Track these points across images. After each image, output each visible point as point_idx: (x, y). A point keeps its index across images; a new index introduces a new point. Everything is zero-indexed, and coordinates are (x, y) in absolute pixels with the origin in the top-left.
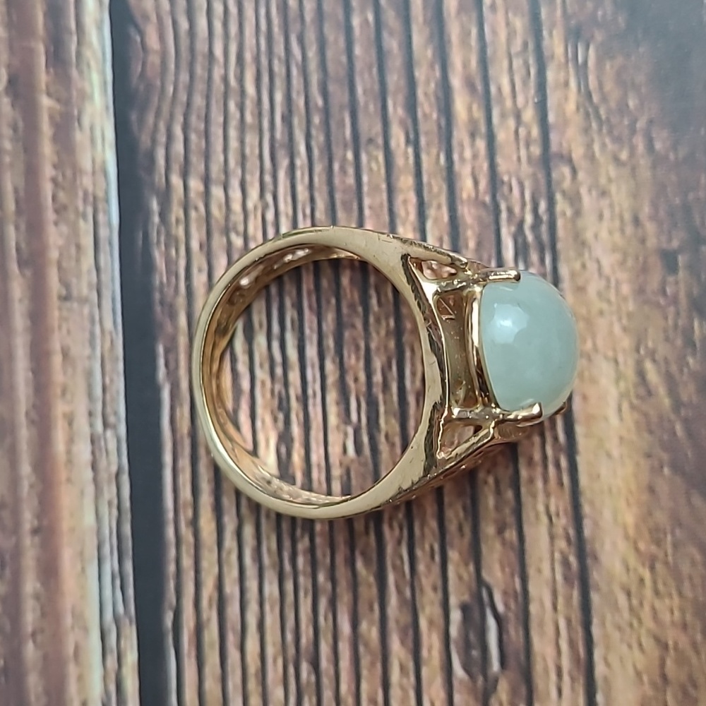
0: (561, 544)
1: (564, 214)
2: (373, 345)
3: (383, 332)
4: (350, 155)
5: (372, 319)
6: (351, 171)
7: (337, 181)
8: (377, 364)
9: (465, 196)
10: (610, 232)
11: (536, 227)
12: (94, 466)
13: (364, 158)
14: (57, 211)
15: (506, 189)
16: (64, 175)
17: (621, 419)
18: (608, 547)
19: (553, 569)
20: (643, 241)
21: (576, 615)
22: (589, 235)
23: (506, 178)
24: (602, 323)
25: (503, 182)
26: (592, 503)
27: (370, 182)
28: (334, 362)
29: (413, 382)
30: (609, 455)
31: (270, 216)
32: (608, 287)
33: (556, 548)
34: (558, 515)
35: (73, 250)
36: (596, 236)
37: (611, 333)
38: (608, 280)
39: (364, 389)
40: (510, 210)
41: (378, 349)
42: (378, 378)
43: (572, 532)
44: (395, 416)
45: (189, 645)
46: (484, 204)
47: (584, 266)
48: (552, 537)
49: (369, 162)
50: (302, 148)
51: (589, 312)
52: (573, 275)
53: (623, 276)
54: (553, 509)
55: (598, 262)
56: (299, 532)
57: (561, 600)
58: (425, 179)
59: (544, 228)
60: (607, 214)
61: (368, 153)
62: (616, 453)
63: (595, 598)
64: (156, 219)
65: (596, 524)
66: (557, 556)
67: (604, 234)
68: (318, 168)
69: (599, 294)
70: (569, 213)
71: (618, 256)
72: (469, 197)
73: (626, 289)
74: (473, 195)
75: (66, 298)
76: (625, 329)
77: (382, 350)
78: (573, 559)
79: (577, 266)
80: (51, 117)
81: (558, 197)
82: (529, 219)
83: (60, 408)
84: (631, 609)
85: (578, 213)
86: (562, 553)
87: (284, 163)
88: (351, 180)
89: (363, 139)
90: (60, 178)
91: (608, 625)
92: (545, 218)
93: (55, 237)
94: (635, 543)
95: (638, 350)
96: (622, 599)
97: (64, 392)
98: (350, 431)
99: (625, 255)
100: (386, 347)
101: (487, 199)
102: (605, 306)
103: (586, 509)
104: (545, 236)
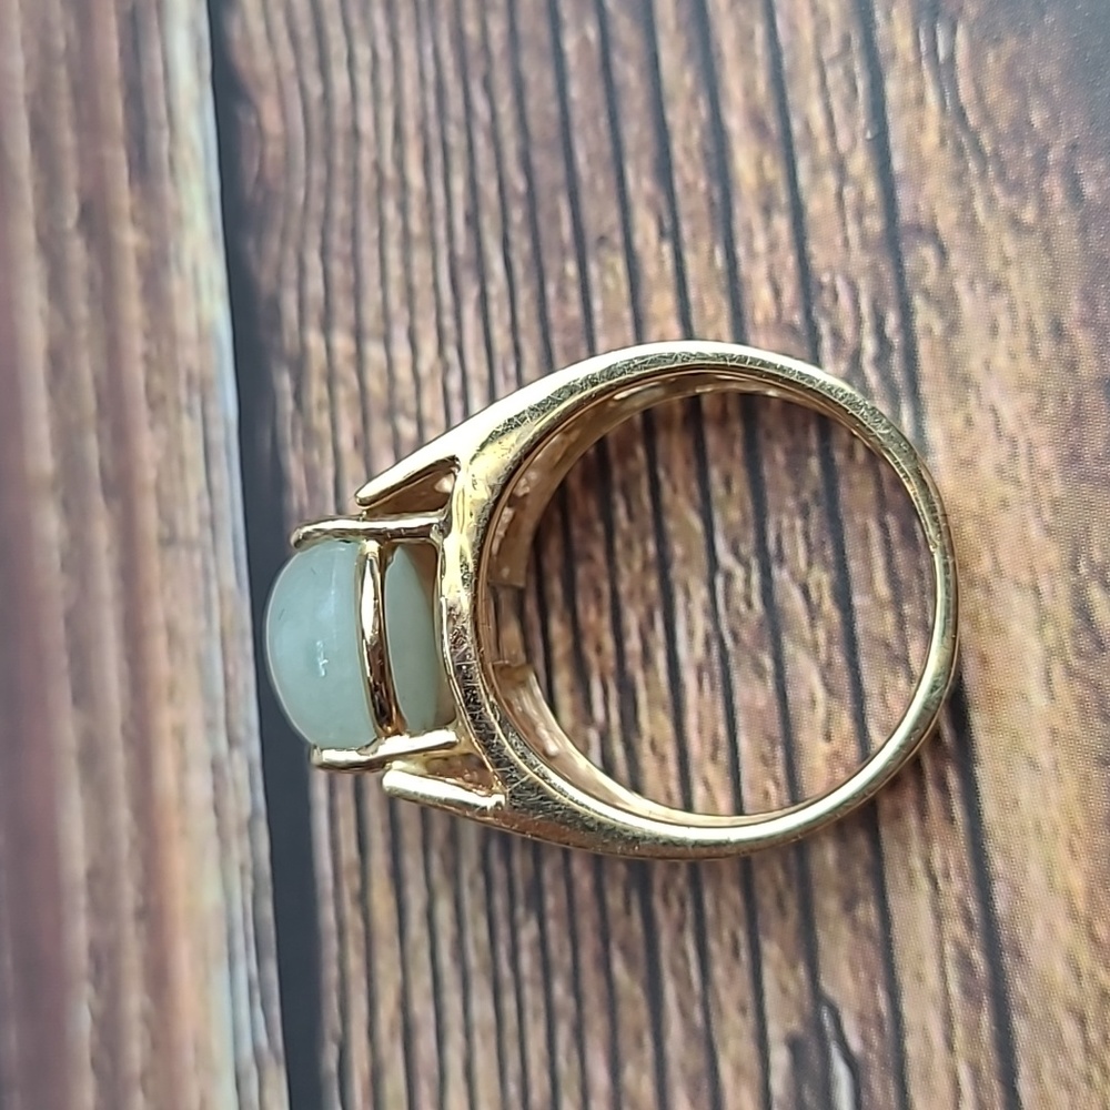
0: (956, 928)
1: (930, 331)
2: (623, 588)
3: (637, 565)
4: (571, 269)
5: (619, 544)
6: (574, 294)
7: (553, 313)
8: (632, 620)
9: (759, 317)
10: (1013, 356)
11: (881, 359)
12: (218, 809)
13: (594, 270)
14: (152, 406)
15: (826, 297)
16: (159, 348)
17: (1052, 698)
18: (1039, 933)
19: (943, 975)
20: (1072, 366)
21: (988, 1060)
22: (974, 365)
23: (826, 279)
24: (1006, 523)
25: (821, 287)
26: (1006, 853)
27: (604, 310)
28: (562, 620)
29: (691, 647)
30: (1033, 764)
31: (454, 383)
32: (1014, 456)
33: (947, 936)
34: (947, 876)
35: (175, 465)
36: (987, 365)
37: (1024, 539)
38: (1013, 442)
39: (612, 663)
40: (836, 334)
41: (631, 594)
42: (633, 644)
43: (973, 906)
44: (664, 708)
45: (364, 1101)
46: (792, 329)
47: (969, 422)
48: (939, 917)
49: (602, 276)
50: (497, 265)
51: (982, 504)
52: (951, 439)
53: (1039, 433)
54: (937, 864)
55: (994, 411)
56: (520, 911)
57: (959, 1031)
58: (693, 294)
59: (896, 360)
60: (1004, 322)
61: (601, 263)
62: (1044, 759)
63: (1020, 1026)
64: (289, 405)
65: (1015, 890)
66: (949, 949)
67: (1001, 361)
68: (524, 295)
69: (1000, 470)
70: (938, 328)
71: (1030, 398)
72: (766, 318)
73: (1046, 457)
74: (773, 314)
75: (169, 541)
76: (1048, 530)
77: (638, 596)
78: (977, 956)
79: (958, 422)
80: (140, 260)
81: (918, 302)
82: (870, 346)
83: (166, 718)
84: (1088, 1049)
85: (953, 328)
86: (957, 944)
87: (471, 293)
88: (575, 311)
89: (591, 238)
90: (154, 353)
91: (1046, 1077)
92: (897, 341)
93: (148, 446)
94: (1090, 925)
95: (1075, 568)
96: (1070, 1030)
97: (171, 693)
98: (594, 736)
99: (1041, 394)
100: (644, 591)
101: (797, 318)
102: (1010, 491)
103: (998, 864)
104: (899, 376)
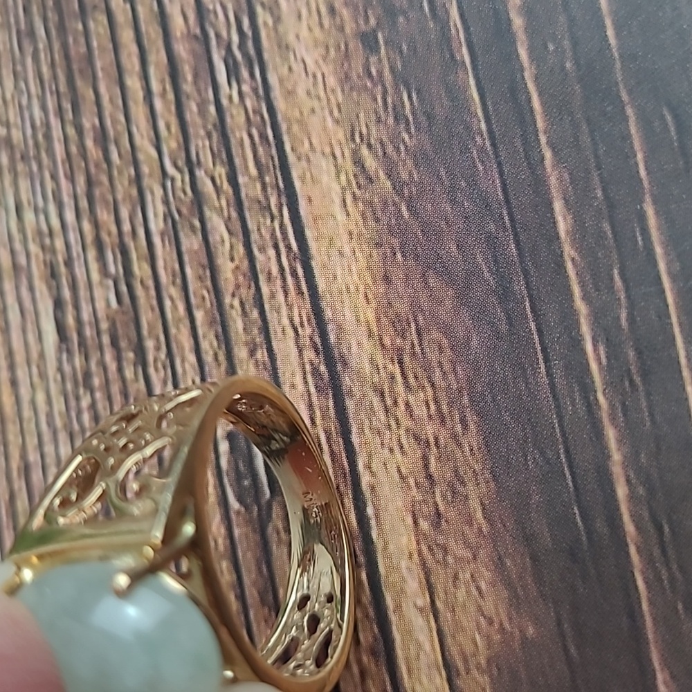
0: (309, 354)
1: (265, 24)
2: (120, 197)
3: (126, 183)
4: (80, 27)
5: (115, 173)
6: (82, 40)
7: (73, 53)
8: (124, 213)
9: (178, 34)
10: (310, 29)
11: (242, 46)
13: (92, 25)
15: (212, 16)
17: (348, 215)
18: (354, 348)
19: (306, 383)
20: (341, 29)
21: (334, 426)
22: (291, 38)
23: (211, 7)
24: (314, 123)
25: (208, 10)
26: (332, 307)
27: (99, 45)
28: (89, 222)
29: (156, 224)
30: (341, 253)
31: (24, 101)
32: (315, 84)
33: (306, 360)
34: (302, 325)
36: (298, 37)
37: (325, 128)
38: (315, 76)
39: (117, 240)
40: (218, 36)
41: (124, 200)
42: (127, 227)
43: (317, 340)
44: (146, 261)
45: (7, 517)
46: (196, 37)
47: (290, 69)
48: (300, 351)
49: (96, 27)
50: (41, 32)
51: (301, 113)
52: (281, 81)
53: (328, 69)
54: (297, 320)
55: (304, 62)
56: (81, 391)
57: (318, 413)
58: (143, 28)
59: (250, 44)
60: (304, 12)
61: (95, 20)
62: (347, 250)
63: (350, 404)
65: (339, 327)
66: (308, 367)
67: (304, 33)
68: (56, 46)
69: (308, 93)
70: (270, 22)
71: (322, 51)
72: (182, 33)
73: (331, 81)
74: (185, 31)
76: (337, 122)
77: (128, 201)
78: (323, 368)
79: (285, 71)
81: (259, 10)
82: (235, 38)
85: (277, 20)
86: (312, 364)
87: (29, 49)
88: (83, 49)
89: (89, 9)
91: (367, 431)
92: (250, 34)
94: (381, 339)
95: (353, 140)
96: (376, 401)
98: (111, 283)
99: (327, 48)
100: (130, 196)
101: (198, 31)
102: (316, 104)
103: (328, 313)
104: (252, 52)
